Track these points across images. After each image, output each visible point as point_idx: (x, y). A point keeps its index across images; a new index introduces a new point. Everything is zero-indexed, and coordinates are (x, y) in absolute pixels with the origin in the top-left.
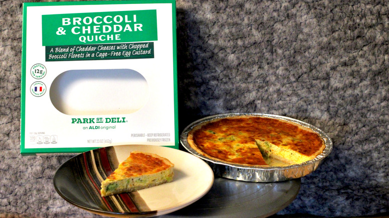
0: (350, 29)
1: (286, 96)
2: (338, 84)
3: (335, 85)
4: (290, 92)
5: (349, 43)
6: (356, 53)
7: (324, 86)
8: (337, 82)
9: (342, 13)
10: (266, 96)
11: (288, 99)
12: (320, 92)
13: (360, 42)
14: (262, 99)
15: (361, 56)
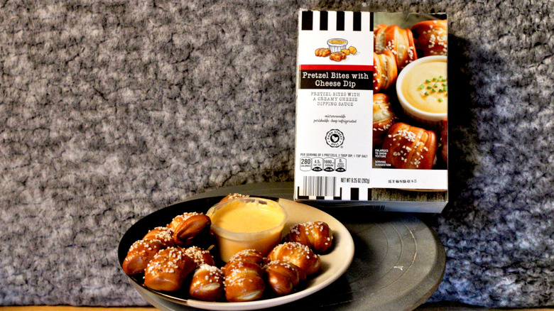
0: (525, 33)
2: (506, 113)
3: (503, 115)
5: (524, 52)
6: (534, 68)
7: (486, 116)
8: (505, 110)
9: (513, 8)
13: (539, 51)
15: (542, 73)
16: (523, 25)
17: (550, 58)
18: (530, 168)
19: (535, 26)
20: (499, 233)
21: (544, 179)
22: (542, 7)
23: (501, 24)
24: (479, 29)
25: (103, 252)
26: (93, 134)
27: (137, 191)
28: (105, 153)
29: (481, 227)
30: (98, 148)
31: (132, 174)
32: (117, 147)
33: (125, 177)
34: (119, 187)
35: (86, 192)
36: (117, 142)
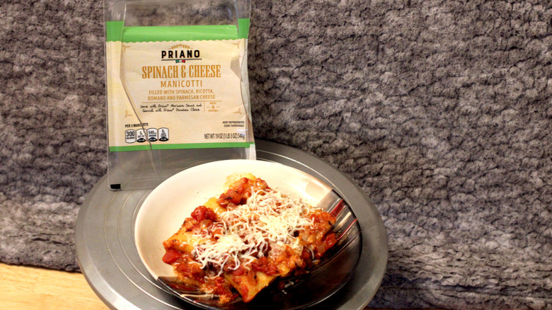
0: (502, 36)
1: (389, 112)
2: (470, 107)
3: (466, 108)
4: (395, 108)
5: (498, 54)
6: (506, 70)
7: (448, 106)
8: (468, 104)
9: (494, 11)
10: (360, 108)
11: (391, 116)
12: (441, 113)
13: (514, 55)
14: (353, 112)
15: (513, 75)
16: (502, 28)
17: (524, 63)
18: (485, 159)
19: (514, 31)
20: (442, 212)
21: (496, 170)
22: (524, 14)
23: (479, 24)
24: (454, 26)
25: (59, 175)
26: (55, 72)
27: (95, 128)
28: (65, 90)
29: (425, 203)
30: (59, 85)
31: (90, 112)
32: (77, 87)
33: (83, 114)
34: (78, 122)
35: (46, 124)
36: (77, 83)
